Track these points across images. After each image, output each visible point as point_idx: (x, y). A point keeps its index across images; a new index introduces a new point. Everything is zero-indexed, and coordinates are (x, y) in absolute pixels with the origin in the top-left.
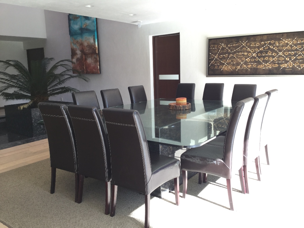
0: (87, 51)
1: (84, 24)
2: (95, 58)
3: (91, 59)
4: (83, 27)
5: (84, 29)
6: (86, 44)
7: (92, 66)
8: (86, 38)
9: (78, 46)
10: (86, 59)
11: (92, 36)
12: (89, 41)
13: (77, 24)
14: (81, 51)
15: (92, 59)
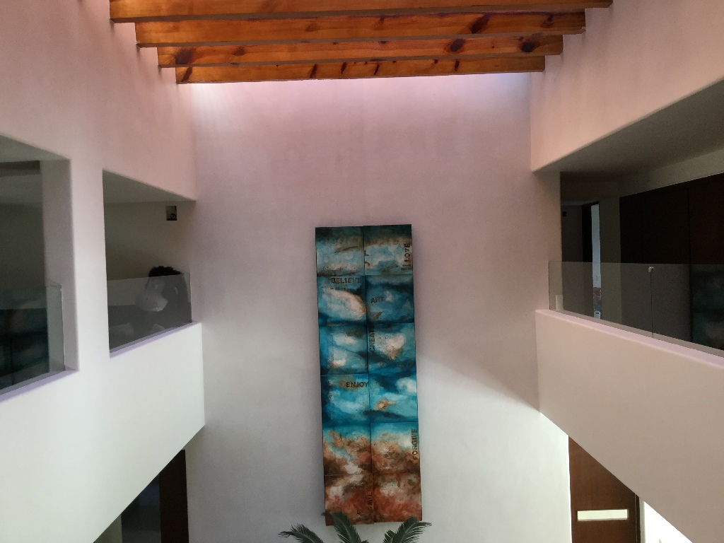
0: (386, 465)
1: (380, 402)
2: (410, 482)
3: (396, 487)
4: (375, 408)
5: (379, 413)
6: (383, 450)
7: (398, 501)
8: (384, 435)
9: (353, 454)
10: (376, 486)
11: (410, 431)
12: (397, 444)
13: (354, 400)
14: (361, 466)
15: (399, 485)
